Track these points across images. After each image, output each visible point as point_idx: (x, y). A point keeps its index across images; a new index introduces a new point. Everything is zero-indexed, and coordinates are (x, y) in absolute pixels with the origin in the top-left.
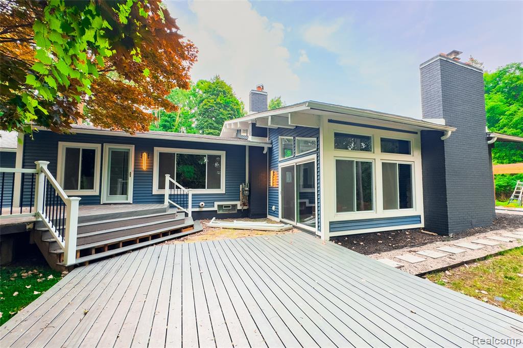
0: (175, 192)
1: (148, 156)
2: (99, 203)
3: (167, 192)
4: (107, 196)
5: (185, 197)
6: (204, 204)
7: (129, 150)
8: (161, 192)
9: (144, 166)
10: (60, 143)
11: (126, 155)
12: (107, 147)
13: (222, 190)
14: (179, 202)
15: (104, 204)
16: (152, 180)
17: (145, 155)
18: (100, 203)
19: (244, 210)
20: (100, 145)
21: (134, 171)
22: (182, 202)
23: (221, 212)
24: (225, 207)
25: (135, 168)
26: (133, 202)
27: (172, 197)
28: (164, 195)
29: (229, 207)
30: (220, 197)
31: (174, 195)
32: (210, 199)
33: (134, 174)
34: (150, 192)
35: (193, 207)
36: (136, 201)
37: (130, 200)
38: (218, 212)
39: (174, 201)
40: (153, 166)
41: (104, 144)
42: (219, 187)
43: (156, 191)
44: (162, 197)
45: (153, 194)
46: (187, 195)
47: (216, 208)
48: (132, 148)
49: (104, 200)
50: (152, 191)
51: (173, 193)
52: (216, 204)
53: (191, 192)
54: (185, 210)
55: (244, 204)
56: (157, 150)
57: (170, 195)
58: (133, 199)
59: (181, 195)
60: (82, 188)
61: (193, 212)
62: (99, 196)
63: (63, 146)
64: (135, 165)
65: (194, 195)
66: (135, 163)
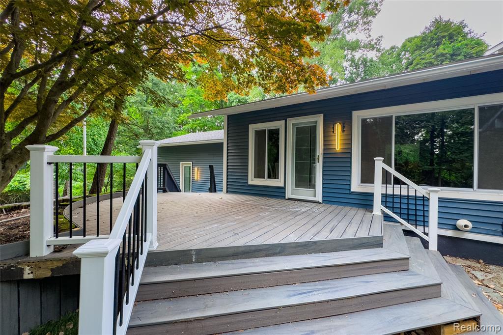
0: (395, 190)
1: (344, 127)
2: (283, 198)
3: (378, 189)
4: (292, 189)
5: (420, 202)
6: (470, 225)
7: (316, 122)
8: (366, 188)
9: (338, 145)
10: (250, 126)
11: (312, 130)
12: (291, 121)
15: (290, 199)
16: (350, 167)
17: (338, 127)
18: (285, 197)
20: (284, 121)
21: (324, 154)
25: (324, 149)
26: (323, 201)
28: (373, 194)
31: (393, 196)
33: (324, 158)
34: (348, 187)
35: (441, 225)
36: (328, 200)
37: (319, 198)
40: (350, 149)
41: (288, 119)
43: (356, 185)
44: (369, 198)
45: (352, 190)
46: (425, 200)
48: (319, 120)
49: (288, 194)
50: (350, 185)
51: (390, 192)
53: (435, 194)
56: (358, 116)
57: (385, 196)
58: (323, 196)
60: (269, 177)
61: (439, 236)
62: (284, 188)
63: (253, 128)
64: (324, 145)
65: (441, 200)
66: (325, 141)
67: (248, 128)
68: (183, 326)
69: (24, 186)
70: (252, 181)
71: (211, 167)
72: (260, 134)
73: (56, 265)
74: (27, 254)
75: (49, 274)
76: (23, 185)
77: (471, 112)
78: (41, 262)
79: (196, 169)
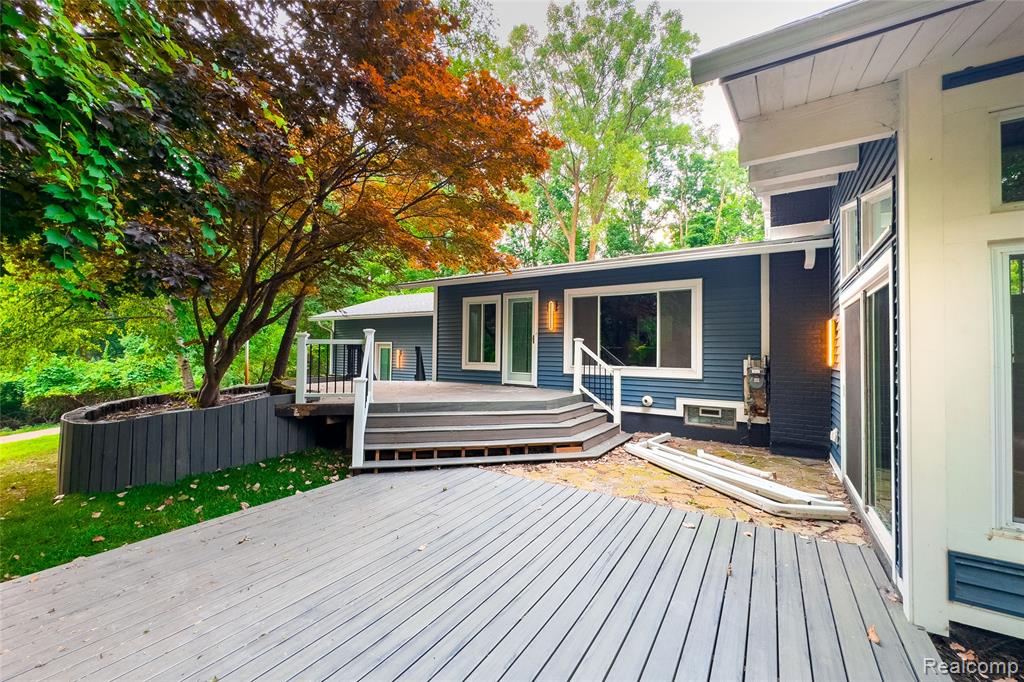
0: (591, 371)
1: (557, 305)
2: (499, 383)
3: (578, 369)
4: (510, 374)
5: (608, 381)
6: (651, 400)
7: (532, 299)
8: (571, 370)
9: (552, 325)
10: (464, 299)
11: (529, 306)
12: (508, 297)
13: (695, 371)
14: (598, 391)
15: (506, 385)
16: (563, 348)
17: (552, 305)
18: (501, 382)
19: (754, 425)
20: (500, 296)
21: (539, 334)
22: (603, 391)
23: (695, 422)
24: (704, 412)
25: (539, 329)
26: (538, 385)
27: (587, 380)
28: (575, 375)
29: (717, 413)
30: (688, 387)
31: (589, 376)
32: (668, 391)
33: (539, 338)
34: (561, 369)
35: (624, 402)
36: (543, 384)
37: (534, 382)
38: (687, 422)
39: (589, 388)
40: (563, 328)
41: (503, 294)
42: (687, 364)
43: (566, 367)
44: (572, 379)
45: (565, 372)
46: (611, 379)
47: (679, 412)
48: (534, 296)
49: (505, 380)
50: (563, 367)
51: (587, 373)
52: (681, 402)
53: (618, 373)
54: (608, 408)
55: (754, 410)
56: (570, 294)
57: (584, 376)
59: (600, 377)
60: (486, 360)
61: (622, 413)
62: (500, 373)
63: (467, 302)
64: (539, 324)
65: (624, 379)
66: (540, 320)
67: (462, 301)
68: (393, 436)
69: (117, 381)
70: (467, 365)
71: (418, 349)
72: (474, 308)
73: (312, 408)
74: (294, 401)
75: (308, 414)
76: (115, 380)
77: (653, 296)
78: (301, 407)
79: (398, 351)
